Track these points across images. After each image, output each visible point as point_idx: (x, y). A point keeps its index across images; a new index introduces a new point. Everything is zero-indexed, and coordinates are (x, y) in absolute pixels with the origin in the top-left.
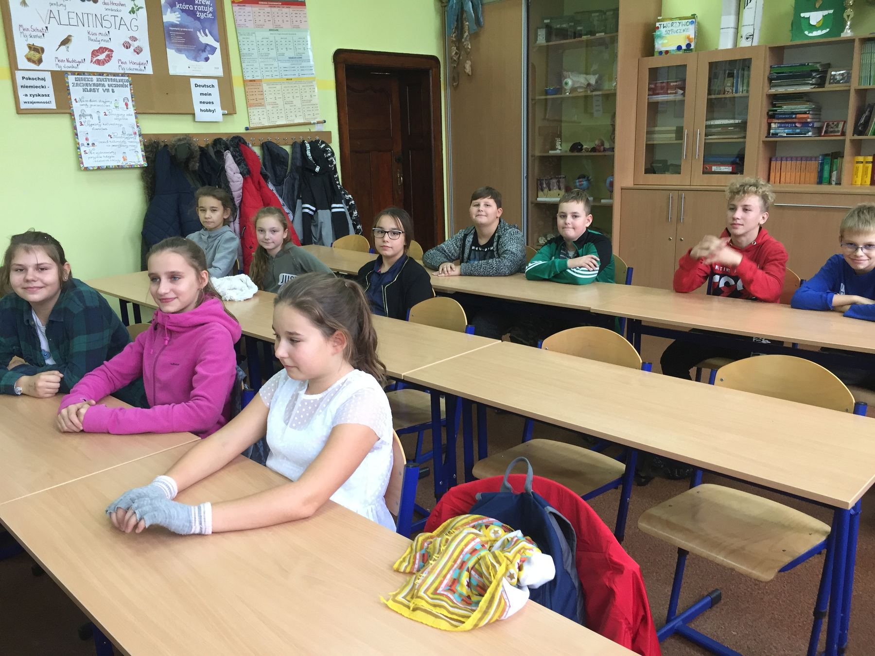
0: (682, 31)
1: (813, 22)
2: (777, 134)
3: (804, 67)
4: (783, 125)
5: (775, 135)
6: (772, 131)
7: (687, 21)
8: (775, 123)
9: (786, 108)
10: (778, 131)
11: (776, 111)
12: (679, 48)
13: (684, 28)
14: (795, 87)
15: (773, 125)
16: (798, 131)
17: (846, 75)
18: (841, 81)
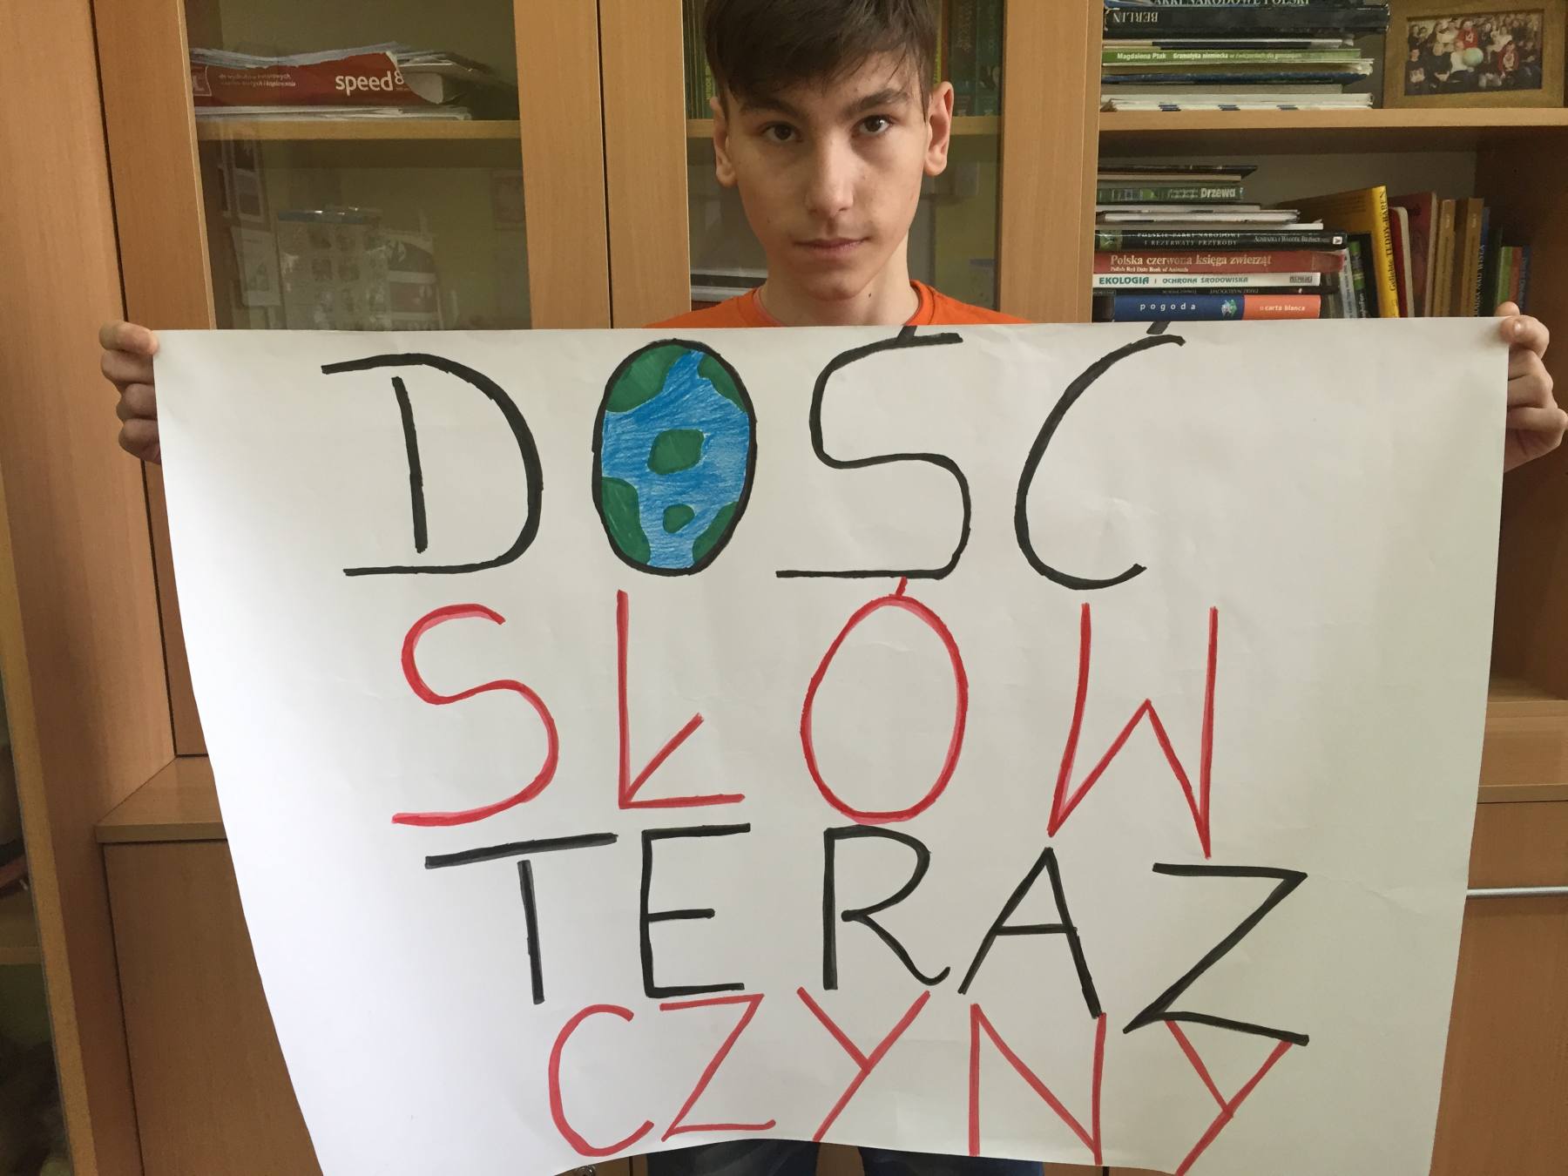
17: (1502, 40)
18: (1484, 80)
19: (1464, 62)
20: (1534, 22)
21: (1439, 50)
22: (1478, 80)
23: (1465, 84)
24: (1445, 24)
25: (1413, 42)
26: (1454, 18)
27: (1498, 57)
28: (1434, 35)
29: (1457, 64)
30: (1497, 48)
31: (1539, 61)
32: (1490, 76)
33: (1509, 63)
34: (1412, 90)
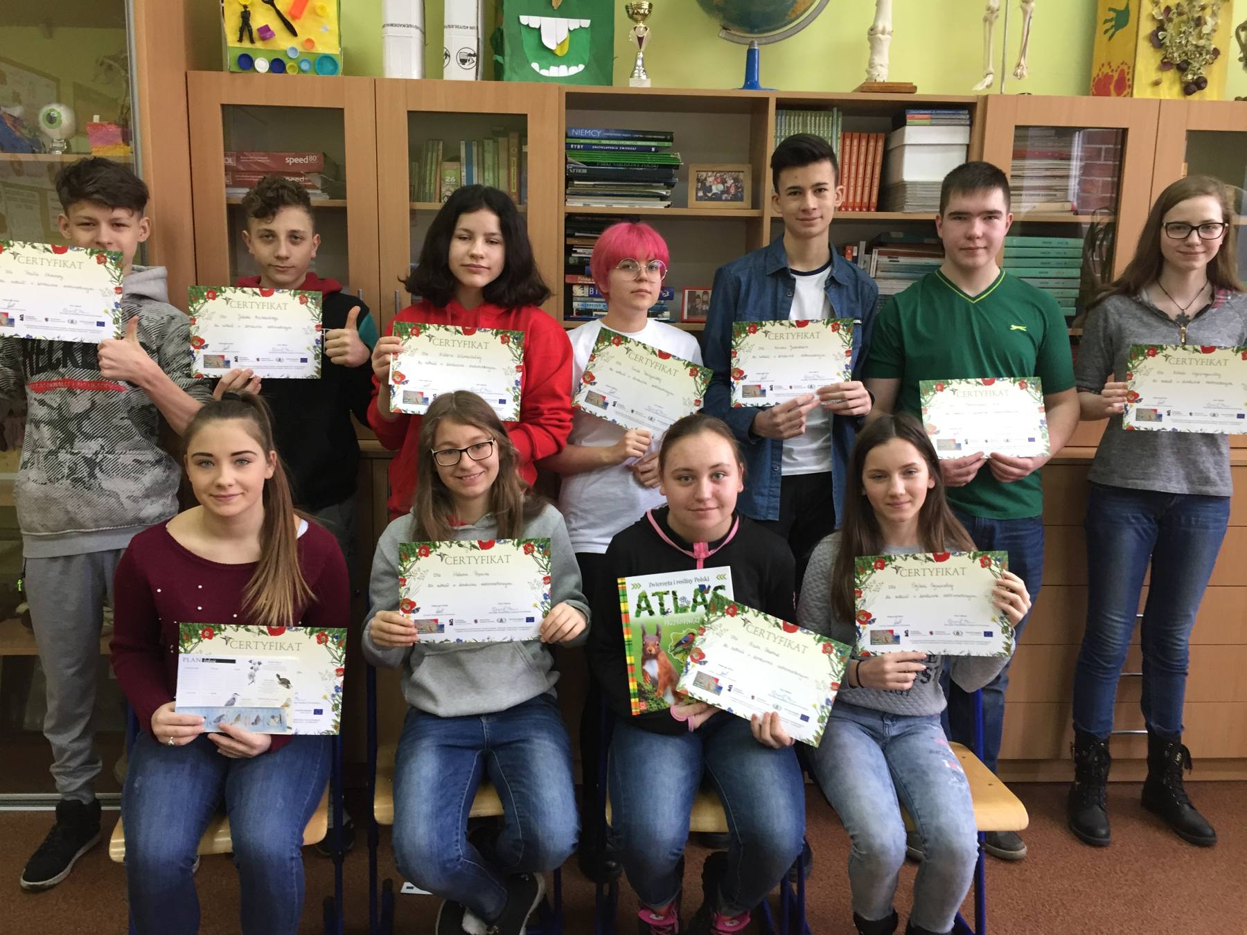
15: (577, 291)
17: (730, 182)
18: (724, 197)
19: (717, 189)
20: (741, 176)
21: (708, 184)
22: (721, 197)
23: (717, 198)
24: (710, 174)
25: (698, 180)
26: (713, 172)
27: (728, 188)
28: (706, 179)
29: (714, 190)
30: (728, 185)
31: (743, 190)
32: (726, 195)
33: (732, 191)
34: (698, 199)
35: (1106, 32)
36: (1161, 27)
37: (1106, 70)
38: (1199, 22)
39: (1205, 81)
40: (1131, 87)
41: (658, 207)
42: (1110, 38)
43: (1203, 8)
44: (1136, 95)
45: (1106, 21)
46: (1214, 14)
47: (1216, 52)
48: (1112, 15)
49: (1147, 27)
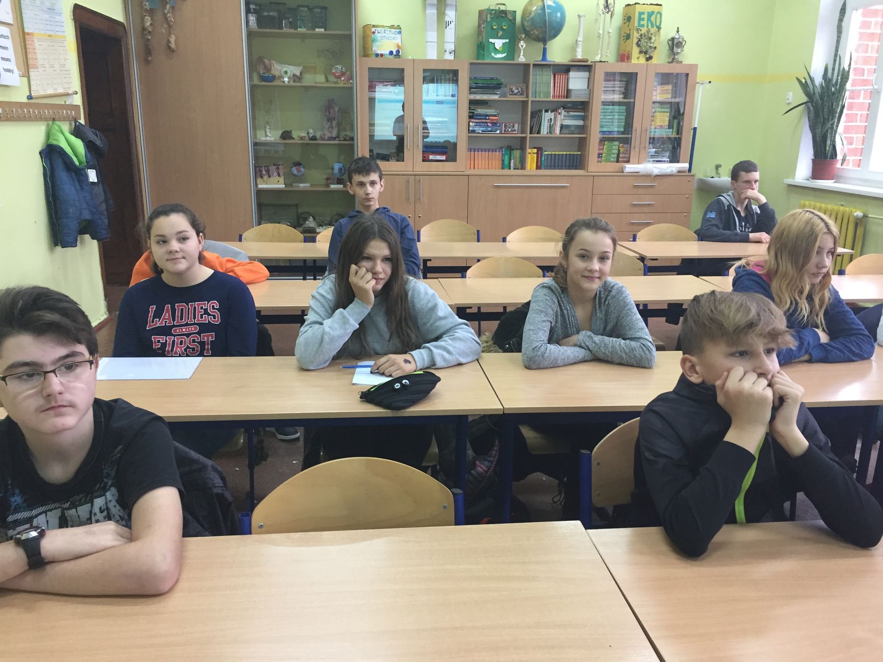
0: (392, 39)
1: (497, 47)
2: (474, 131)
3: (494, 81)
4: (478, 124)
5: (473, 131)
6: (471, 128)
7: (395, 30)
8: (473, 122)
9: (480, 111)
10: (475, 129)
11: (474, 112)
12: (391, 53)
13: (393, 36)
14: (489, 95)
15: (471, 124)
16: (489, 129)
17: (520, 89)
18: (518, 94)
20: (523, 87)
24: (513, 87)
25: (510, 89)
29: (515, 92)
31: (524, 92)
33: (521, 92)
34: (510, 95)
35: (624, 40)
36: (639, 41)
37: (624, 52)
38: (650, 39)
39: (652, 57)
40: (631, 59)
41: (496, 97)
42: (625, 42)
43: (652, 34)
44: (632, 62)
45: (624, 36)
46: (655, 36)
47: (655, 48)
48: (625, 35)
49: (635, 41)
